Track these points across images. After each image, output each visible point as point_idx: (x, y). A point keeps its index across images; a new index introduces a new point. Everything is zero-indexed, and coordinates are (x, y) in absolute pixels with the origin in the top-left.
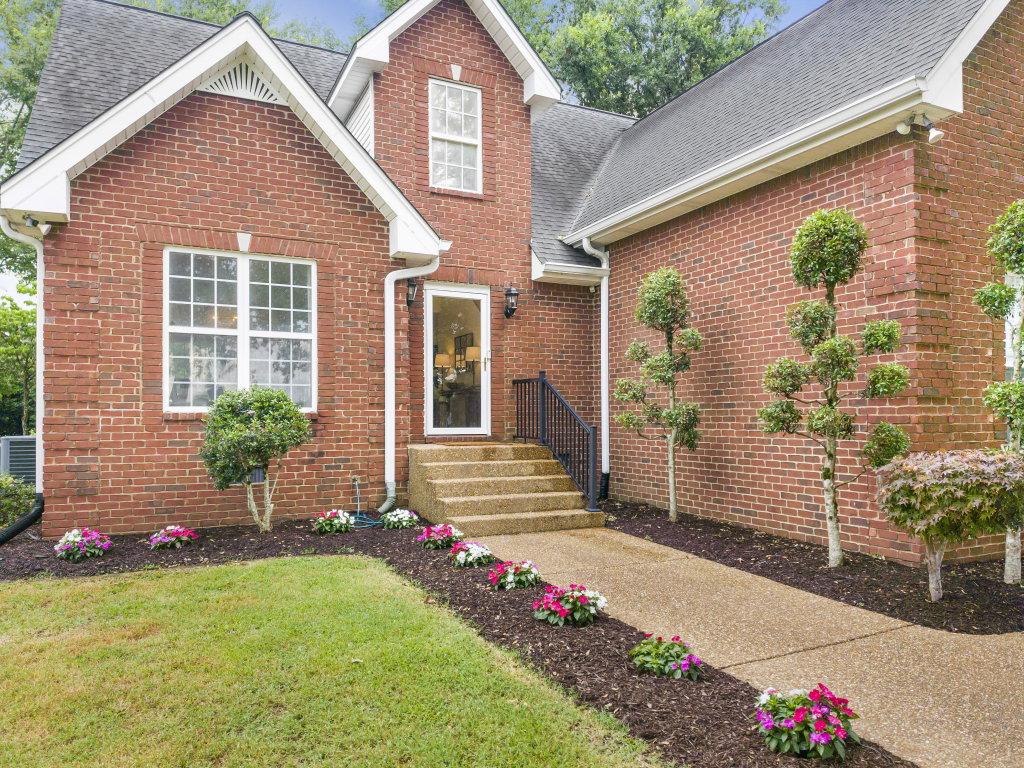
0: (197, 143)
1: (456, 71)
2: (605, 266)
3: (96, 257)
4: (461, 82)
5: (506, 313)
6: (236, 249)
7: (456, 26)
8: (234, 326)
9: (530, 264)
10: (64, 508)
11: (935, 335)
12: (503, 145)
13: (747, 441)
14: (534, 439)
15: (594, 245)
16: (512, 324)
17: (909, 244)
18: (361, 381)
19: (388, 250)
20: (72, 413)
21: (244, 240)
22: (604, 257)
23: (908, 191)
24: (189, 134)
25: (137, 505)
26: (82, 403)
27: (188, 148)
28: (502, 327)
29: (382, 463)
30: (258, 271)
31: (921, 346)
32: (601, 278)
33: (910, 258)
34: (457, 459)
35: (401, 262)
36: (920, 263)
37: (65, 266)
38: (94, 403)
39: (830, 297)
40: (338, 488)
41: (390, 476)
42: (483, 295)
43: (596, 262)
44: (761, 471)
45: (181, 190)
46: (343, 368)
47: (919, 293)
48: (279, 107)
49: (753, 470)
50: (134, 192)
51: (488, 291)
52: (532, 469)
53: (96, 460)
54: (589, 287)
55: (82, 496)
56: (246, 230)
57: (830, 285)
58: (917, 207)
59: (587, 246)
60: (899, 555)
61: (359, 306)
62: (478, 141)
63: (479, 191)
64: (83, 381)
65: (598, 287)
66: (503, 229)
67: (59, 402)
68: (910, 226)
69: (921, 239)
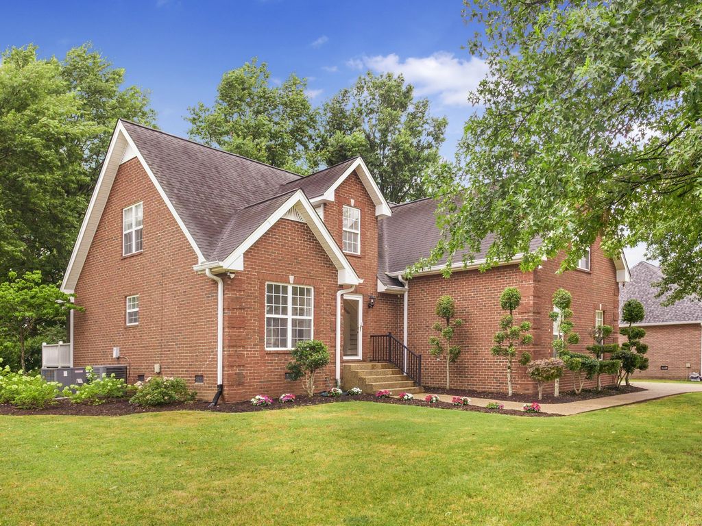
0: (277, 238)
1: (353, 202)
2: (406, 287)
3: (245, 286)
4: (354, 207)
5: (369, 306)
6: (289, 283)
7: (353, 182)
8: (286, 314)
9: (377, 285)
10: (232, 390)
11: (538, 326)
12: (368, 234)
13: (474, 359)
14: (386, 361)
15: (403, 278)
16: (371, 311)
17: (531, 298)
18: (328, 337)
19: (337, 282)
20: (236, 351)
21: (292, 278)
22: (406, 282)
23: (531, 282)
24: (274, 235)
25: (257, 388)
26: (240, 347)
27: (274, 241)
28: (367, 313)
29: (335, 371)
30: (295, 290)
31: (534, 329)
32: (405, 292)
33: (532, 302)
34: (364, 369)
35: (342, 287)
36: (534, 303)
37: (234, 290)
38: (244, 347)
39: (511, 314)
40: (320, 381)
41: (338, 376)
42: (359, 298)
43: (402, 285)
44: (479, 370)
45: (272, 258)
46: (323, 331)
47: (534, 313)
48: (304, 223)
49: (476, 370)
50: (257, 259)
51: (362, 297)
52: (391, 373)
53: (243, 370)
54: (397, 295)
55: (239, 385)
56: (293, 274)
57: (511, 310)
58: (534, 287)
59: (400, 278)
60: (526, 392)
61: (328, 305)
62: (359, 232)
63: (359, 253)
64: (240, 338)
65: (403, 296)
66: (367, 270)
67: (233, 346)
68: (532, 293)
69: (534, 297)
